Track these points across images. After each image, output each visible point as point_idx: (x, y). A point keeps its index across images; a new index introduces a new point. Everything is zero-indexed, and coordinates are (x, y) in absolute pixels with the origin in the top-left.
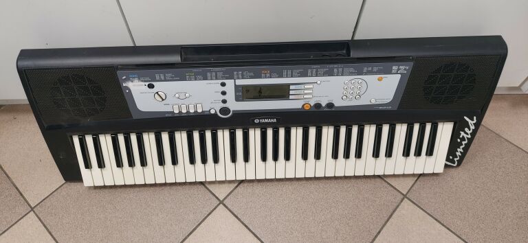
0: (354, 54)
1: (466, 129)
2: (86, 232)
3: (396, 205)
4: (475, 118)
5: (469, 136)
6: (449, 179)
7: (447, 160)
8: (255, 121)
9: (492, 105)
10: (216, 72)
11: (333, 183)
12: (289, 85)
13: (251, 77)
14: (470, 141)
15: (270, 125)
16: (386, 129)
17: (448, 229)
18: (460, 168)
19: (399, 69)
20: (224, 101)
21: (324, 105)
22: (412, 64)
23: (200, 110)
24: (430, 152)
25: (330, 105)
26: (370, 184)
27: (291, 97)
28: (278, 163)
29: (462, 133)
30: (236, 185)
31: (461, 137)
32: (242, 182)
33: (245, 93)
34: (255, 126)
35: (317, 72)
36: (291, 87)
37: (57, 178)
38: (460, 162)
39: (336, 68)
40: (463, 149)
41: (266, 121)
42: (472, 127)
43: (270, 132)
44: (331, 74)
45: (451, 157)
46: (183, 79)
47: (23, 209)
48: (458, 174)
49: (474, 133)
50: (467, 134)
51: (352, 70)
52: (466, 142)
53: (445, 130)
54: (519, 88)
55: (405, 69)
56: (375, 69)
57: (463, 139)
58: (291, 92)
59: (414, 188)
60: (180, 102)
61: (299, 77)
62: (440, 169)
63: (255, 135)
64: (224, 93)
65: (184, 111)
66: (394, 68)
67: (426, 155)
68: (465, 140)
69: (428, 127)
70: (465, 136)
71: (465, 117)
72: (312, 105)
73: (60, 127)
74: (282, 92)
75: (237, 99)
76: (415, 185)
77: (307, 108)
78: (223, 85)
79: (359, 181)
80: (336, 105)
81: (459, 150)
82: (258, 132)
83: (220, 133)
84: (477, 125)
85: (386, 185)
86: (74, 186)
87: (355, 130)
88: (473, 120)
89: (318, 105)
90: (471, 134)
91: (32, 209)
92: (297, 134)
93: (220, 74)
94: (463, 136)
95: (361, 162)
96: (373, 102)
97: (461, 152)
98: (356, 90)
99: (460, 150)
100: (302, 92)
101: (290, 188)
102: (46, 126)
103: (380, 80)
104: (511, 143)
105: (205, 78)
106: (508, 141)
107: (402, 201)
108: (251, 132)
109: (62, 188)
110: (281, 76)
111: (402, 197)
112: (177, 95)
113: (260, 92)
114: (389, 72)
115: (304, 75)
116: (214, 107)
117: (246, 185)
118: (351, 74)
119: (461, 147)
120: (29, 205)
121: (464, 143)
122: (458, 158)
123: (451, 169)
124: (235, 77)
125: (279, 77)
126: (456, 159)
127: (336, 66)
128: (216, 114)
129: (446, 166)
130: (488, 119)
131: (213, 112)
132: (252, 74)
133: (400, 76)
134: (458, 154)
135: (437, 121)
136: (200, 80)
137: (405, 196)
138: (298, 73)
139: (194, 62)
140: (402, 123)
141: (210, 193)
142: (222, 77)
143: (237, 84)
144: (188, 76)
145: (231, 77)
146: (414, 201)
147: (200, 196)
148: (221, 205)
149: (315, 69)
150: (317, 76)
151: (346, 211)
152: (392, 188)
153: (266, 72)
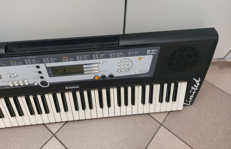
0: (122, 43)
1: (195, 85)
3: (156, 130)
4: (199, 79)
5: (197, 89)
6: (186, 113)
7: (184, 102)
8: (66, 88)
10: (31, 59)
11: (121, 119)
12: (82, 65)
13: (56, 61)
14: (197, 91)
15: (77, 90)
16: (148, 88)
18: (192, 106)
19: (151, 52)
20: (42, 78)
21: (107, 76)
22: (159, 48)
23: (27, 84)
24: (174, 99)
25: (111, 76)
26: (141, 118)
27: (85, 73)
28: (86, 110)
29: (193, 88)
31: (192, 89)
32: (66, 122)
33: (54, 72)
34: (68, 90)
35: (99, 56)
36: (84, 66)
38: (192, 103)
39: (111, 53)
40: (193, 96)
41: (73, 87)
42: (198, 84)
43: (78, 94)
44: (108, 57)
45: (187, 101)
46: (9, 65)
49: (199, 87)
50: (195, 88)
51: (121, 54)
52: (195, 92)
53: (183, 87)
54: (224, 58)
55: (155, 52)
56: (136, 52)
57: (193, 91)
58: (85, 70)
59: (166, 119)
60: (12, 79)
61: (88, 59)
62: (181, 108)
63: (69, 96)
64: (40, 72)
66: (148, 51)
67: (172, 100)
68: (194, 91)
69: (173, 85)
70: (194, 89)
71: (194, 79)
72: (100, 77)
74: (79, 70)
75: (50, 75)
76: (167, 118)
77: (97, 78)
78: (38, 67)
79: (135, 117)
80: (115, 76)
81: (191, 97)
82: (71, 94)
84: (201, 83)
85: (151, 118)
87: (129, 89)
88: (198, 80)
89: (103, 77)
90: (197, 88)
93: (33, 60)
94: (193, 89)
95: (135, 107)
96: (137, 73)
97: (192, 98)
98: (126, 66)
99: (192, 97)
100: (92, 69)
101: (96, 123)
103: (140, 59)
105: (24, 64)
107: (159, 128)
108: (66, 94)
110: (75, 60)
111: (160, 125)
112: (8, 75)
113: (64, 70)
114: (145, 54)
115: (91, 58)
116: (37, 82)
117: (69, 123)
118: (121, 56)
119: (192, 95)
121: (193, 93)
122: (191, 101)
123: (187, 107)
124: (45, 62)
125: (74, 60)
126: (189, 102)
127: (110, 51)
128: (38, 86)
129: (184, 105)
131: (36, 84)
132: (55, 59)
133: (152, 56)
134: (191, 99)
135: (178, 82)
136: (21, 65)
137: (161, 124)
138: (87, 57)
139: (16, 53)
140: (157, 84)
141: (48, 130)
142: (36, 62)
143: (47, 66)
144: (11, 62)
145: (42, 62)
146: (166, 127)
147: (41, 132)
148: (54, 137)
149: (97, 54)
150: (99, 58)
151: (127, 136)
152: (154, 120)
153: (65, 57)
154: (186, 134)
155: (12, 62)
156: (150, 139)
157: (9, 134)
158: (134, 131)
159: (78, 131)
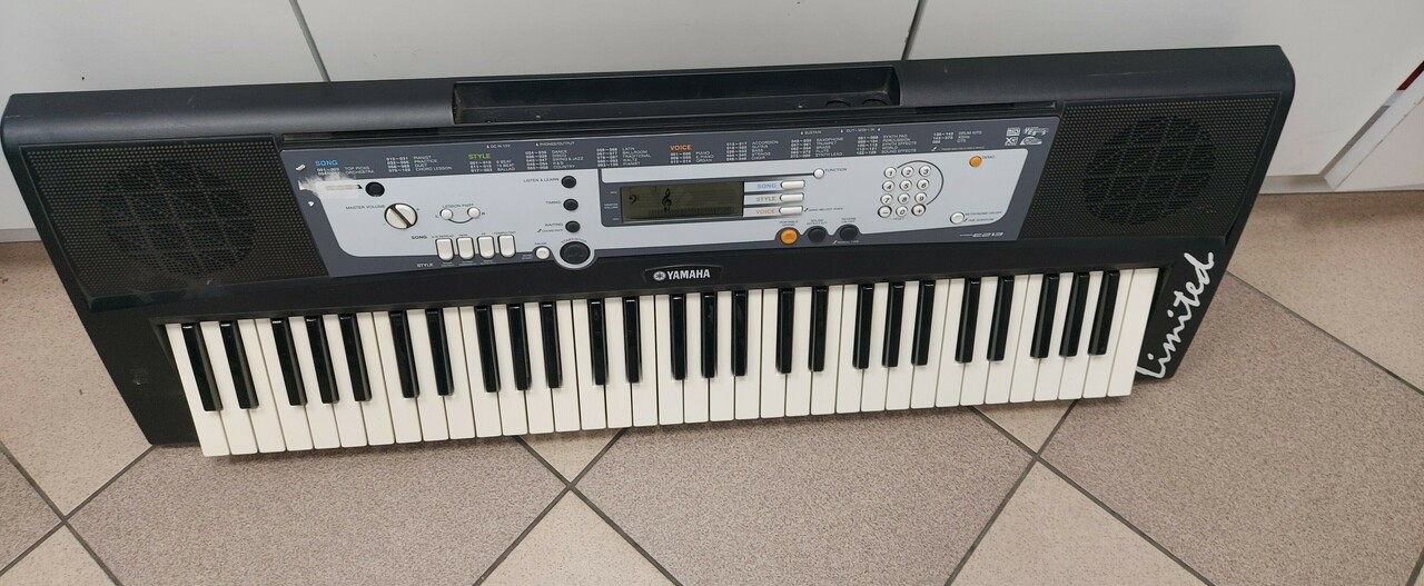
0: (908, 98)
1: (1189, 285)
2: (214, 576)
3: (1013, 479)
4: (1211, 256)
5: (1196, 303)
6: (1145, 411)
7: (1140, 364)
8: (655, 275)
9: (1253, 221)
10: (549, 150)
11: (857, 430)
12: (741, 181)
13: (644, 163)
14: (1199, 313)
15: (693, 285)
16: (989, 289)
17: (1142, 535)
18: (1172, 383)
19: (1022, 136)
20: (573, 227)
21: (831, 231)
22: (1056, 120)
23: (508, 252)
24: (1099, 345)
25: (848, 231)
26: (949, 429)
27: (747, 212)
28: (715, 381)
29: (1179, 296)
30: (608, 441)
31: (1176, 304)
32: (623, 432)
33: (626, 204)
34: (655, 289)
35: (813, 145)
36: (749, 187)
37: (129, 436)
38: (1172, 369)
39: (862, 134)
40: (1179, 334)
41: (684, 274)
42: (1204, 280)
43: (694, 305)
44: (848, 150)
45: (1151, 357)
46: (462, 169)
47: (40, 521)
48: (1169, 397)
49: (1207, 297)
50: (1191, 297)
51: (904, 139)
52: (1189, 317)
53: (1138, 288)
54: (1319, 179)
55: (1038, 136)
56: (963, 136)
57: (1181, 310)
58: (748, 200)
59: (1058, 436)
60: (455, 230)
61: (767, 159)
62: (1123, 386)
63: (655, 313)
64: (571, 205)
65: (467, 254)
66: (1010, 132)
67: (1090, 351)
68: (1186, 314)
69: (1095, 282)
70: (1187, 302)
71: (1188, 256)
72: (802, 232)
73: (129, 302)
74: (724, 200)
75: (608, 220)
76: (1061, 430)
77: (789, 239)
78: (569, 183)
79: (922, 422)
80: (863, 231)
81: (1169, 337)
82: (664, 304)
83: (563, 310)
84: (1216, 275)
85: (991, 430)
86: (175, 457)
87: (911, 292)
88: (1205, 262)
89: (817, 233)
90: (1199, 296)
91: (64, 520)
92: (763, 306)
93: (559, 155)
94: (1181, 303)
95: (926, 374)
96: (958, 221)
98: (913, 191)
99: (1174, 337)
100: (776, 198)
101: (748, 443)
102: (90, 299)
103: (974, 163)
104: (1298, 316)
105: (521, 167)
106: (1289, 311)
107: (1028, 469)
108: (646, 305)
109: (143, 462)
110: (720, 158)
111: (1029, 457)
112: (446, 213)
113: (667, 200)
114: (998, 143)
115: (781, 153)
116: (547, 242)
117: (633, 440)
118: (902, 149)
119: (1176, 330)
120: (56, 511)
121: (1182, 319)
122: (1168, 359)
123: (1150, 386)
124: (601, 163)
125: (715, 160)
126: (1162, 361)
127: (862, 129)
128: (550, 261)
129: (1139, 378)
130: (1243, 259)
131: (543, 254)
132: (644, 154)
133: (1025, 152)
134: (1168, 347)
135: (1117, 267)
136: (507, 170)
137: (1036, 457)
138: (765, 150)
139: (489, 124)
140: (1030, 273)
141: (540, 465)
142: (565, 163)
143: (605, 180)
144: (473, 160)
145: (589, 163)
146: (1059, 469)
147: (515, 472)
148: (570, 493)
149: (808, 137)
150: (813, 157)
151: (889, 500)
152: (1003, 438)
153: (682, 148)
154: (1145, 497)
155: (477, 159)
156: (990, 514)
157: (374, 479)
158: (915, 478)
159: (672, 475)
